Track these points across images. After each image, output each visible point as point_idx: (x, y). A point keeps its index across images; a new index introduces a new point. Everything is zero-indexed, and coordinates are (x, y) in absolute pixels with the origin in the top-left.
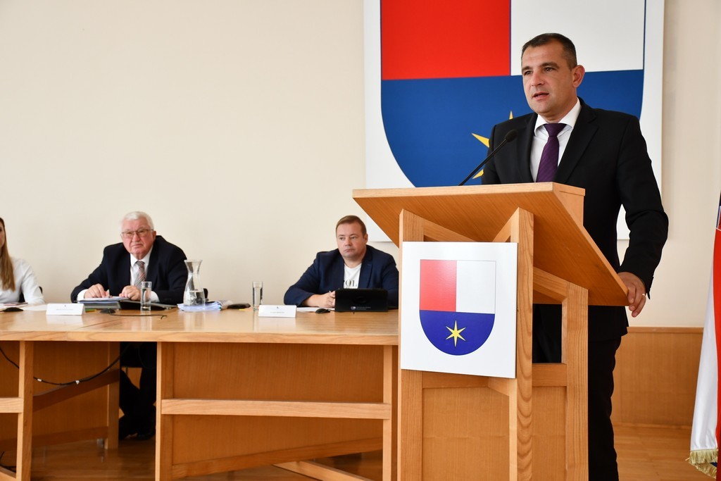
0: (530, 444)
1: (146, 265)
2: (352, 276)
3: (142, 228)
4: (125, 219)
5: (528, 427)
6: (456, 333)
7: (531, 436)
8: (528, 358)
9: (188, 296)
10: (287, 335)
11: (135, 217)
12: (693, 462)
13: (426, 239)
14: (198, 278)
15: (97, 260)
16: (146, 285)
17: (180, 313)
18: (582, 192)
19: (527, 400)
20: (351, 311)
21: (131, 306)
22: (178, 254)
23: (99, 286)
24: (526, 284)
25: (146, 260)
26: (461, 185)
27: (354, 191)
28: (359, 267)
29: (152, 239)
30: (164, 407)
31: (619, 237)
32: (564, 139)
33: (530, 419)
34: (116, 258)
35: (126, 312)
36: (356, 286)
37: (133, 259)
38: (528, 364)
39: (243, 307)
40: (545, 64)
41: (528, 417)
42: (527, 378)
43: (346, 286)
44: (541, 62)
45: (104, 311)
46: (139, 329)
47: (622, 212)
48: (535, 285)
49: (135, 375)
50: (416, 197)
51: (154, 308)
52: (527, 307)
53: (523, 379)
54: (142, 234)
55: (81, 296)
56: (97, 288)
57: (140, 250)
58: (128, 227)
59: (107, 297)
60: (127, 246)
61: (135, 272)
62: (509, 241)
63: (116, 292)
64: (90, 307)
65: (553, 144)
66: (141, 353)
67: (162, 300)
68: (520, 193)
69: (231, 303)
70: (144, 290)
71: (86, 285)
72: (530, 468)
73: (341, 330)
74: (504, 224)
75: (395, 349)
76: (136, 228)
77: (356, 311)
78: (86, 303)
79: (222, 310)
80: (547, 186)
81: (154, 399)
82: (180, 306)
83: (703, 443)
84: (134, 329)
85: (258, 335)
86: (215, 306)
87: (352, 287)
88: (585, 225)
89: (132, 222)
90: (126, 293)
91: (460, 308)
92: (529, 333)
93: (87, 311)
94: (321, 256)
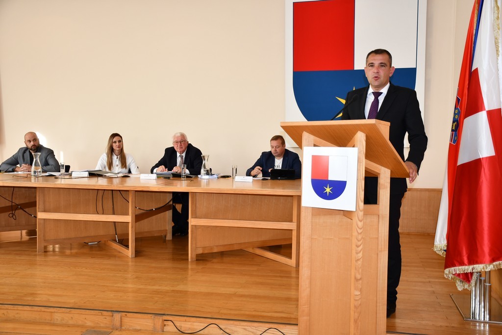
0: (361, 241)
1: (184, 157)
2: (278, 163)
3: (182, 140)
4: (175, 136)
5: (361, 233)
6: (328, 190)
7: (362, 238)
8: (362, 202)
9: (203, 171)
10: (249, 190)
11: (179, 135)
12: (435, 250)
13: (315, 145)
14: (208, 164)
15: (162, 154)
16: (184, 166)
17: (199, 179)
18: (389, 124)
19: (361, 221)
20: (278, 179)
21: (177, 176)
22: (198, 152)
23: (163, 166)
24: (361, 167)
25: (184, 155)
26: (332, 120)
27: (281, 122)
28: (282, 159)
29: (187, 145)
30: (192, 222)
31: (404, 146)
32: (381, 99)
33: (362, 230)
34: (170, 154)
35: (175, 178)
36: (280, 168)
37: (178, 154)
38: (362, 204)
39: (228, 177)
40: (381, 63)
41: (361, 229)
42: (361, 211)
43: (275, 168)
44: (380, 62)
45: (165, 178)
46: (181, 186)
47: (407, 134)
48: (366, 168)
49: (179, 207)
50: (310, 126)
51: (188, 177)
52: (362, 178)
53: (359, 212)
54: (182, 143)
55: (155, 171)
56: (162, 167)
57: (182, 150)
58: (176, 139)
59: (166, 171)
60: (176, 148)
61: (179, 160)
62: (354, 147)
63: (170, 169)
64: (159, 176)
65: (376, 101)
66: (182, 198)
67: (191, 173)
68: (360, 124)
69: (222, 175)
70: (183, 168)
71: (157, 166)
72: (361, 252)
73: (273, 188)
74: (352, 139)
75: (299, 197)
76: (179, 140)
77: (279, 179)
78: (158, 174)
79: (218, 178)
80: (373, 121)
81: (188, 218)
82: (199, 176)
83: (440, 241)
84: (178, 186)
85: (235, 190)
86: (215, 176)
87: (278, 168)
88: (390, 140)
89: (178, 137)
90: (175, 170)
91: (330, 179)
92: (362, 190)
93: (158, 177)
94: (264, 153)
